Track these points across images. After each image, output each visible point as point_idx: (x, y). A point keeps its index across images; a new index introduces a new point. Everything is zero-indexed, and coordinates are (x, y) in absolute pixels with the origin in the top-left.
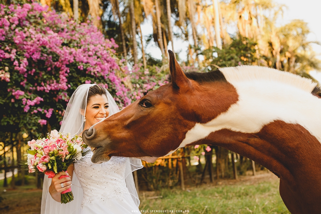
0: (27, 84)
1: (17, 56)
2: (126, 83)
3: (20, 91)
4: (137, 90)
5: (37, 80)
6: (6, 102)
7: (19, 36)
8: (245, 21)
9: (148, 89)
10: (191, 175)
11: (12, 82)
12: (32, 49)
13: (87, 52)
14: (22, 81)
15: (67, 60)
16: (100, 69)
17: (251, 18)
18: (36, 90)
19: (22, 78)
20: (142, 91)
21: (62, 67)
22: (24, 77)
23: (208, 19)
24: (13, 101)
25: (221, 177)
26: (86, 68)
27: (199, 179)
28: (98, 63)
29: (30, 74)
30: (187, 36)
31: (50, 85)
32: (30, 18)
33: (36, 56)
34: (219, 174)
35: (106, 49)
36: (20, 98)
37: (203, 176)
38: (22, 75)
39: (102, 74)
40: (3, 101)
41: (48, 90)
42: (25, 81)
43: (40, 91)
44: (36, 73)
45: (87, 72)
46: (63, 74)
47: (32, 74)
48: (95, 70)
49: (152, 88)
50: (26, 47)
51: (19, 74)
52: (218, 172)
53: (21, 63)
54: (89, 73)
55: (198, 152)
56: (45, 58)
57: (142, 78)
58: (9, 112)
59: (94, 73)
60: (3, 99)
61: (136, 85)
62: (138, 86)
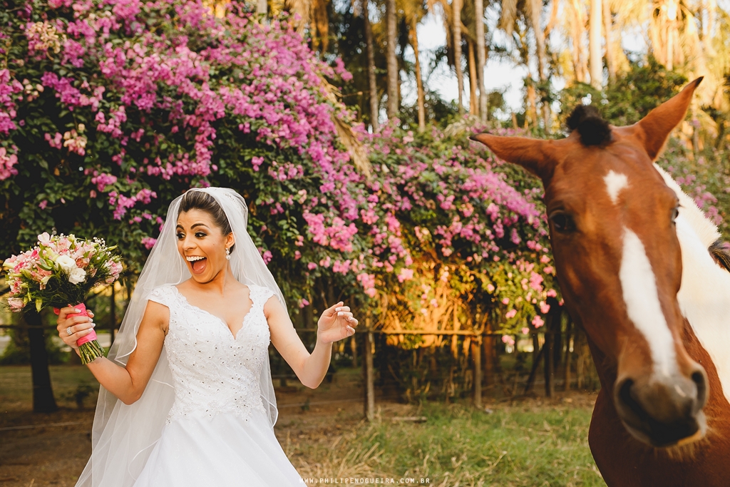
0: (126, 160)
1: (104, 101)
2: (358, 163)
3: (109, 175)
4: (382, 180)
5: (149, 151)
6: (79, 197)
7: (111, 60)
8: (668, 21)
9: (407, 177)
10: (505, 377)
11: (94, 156)
12: (139, 85)
13: (262, 93)
14: (116, 153)
15: (211, 112)
16: (288, 131)
17: (684, 16)
18: (145, 173)
19: (117, 146)
20: (392, 180)
21: (200, 126)
22: (121, 146)
23: (576, 15)
24: (93, 194)
25: (575, 387)
26: (257, 129)
27: (521, 385)
28: (285, 118)
29: (135, 140)
30: (524, 53)
31: (174, 165)
32: (147, 15)
33: (146, 103)
34: (570, 380)
35: (307, 86)
36: (106, 189)
37: (531, 380)
38: (116, 140)
39: (292, 143)
40: (74, 194)
41: (168, 174)
42: (122, 155)
43: (153, 175)
44: (145, 138)
45: (258, 138)
46: (202, 142)
47: (138, 140)
48: (275, 135)
49: (416, 175)
50: (125, 83)
51: (111, 139)
52: (569, 374)
53: (110, 117)
54: (263, 140)
55: (513, 327)
56: (169, 105)
57: (398, 151)
58: (87, 218)
59: (274, 141)
60: (75, 191)
61: (381, 168)
62: (385, 169)
